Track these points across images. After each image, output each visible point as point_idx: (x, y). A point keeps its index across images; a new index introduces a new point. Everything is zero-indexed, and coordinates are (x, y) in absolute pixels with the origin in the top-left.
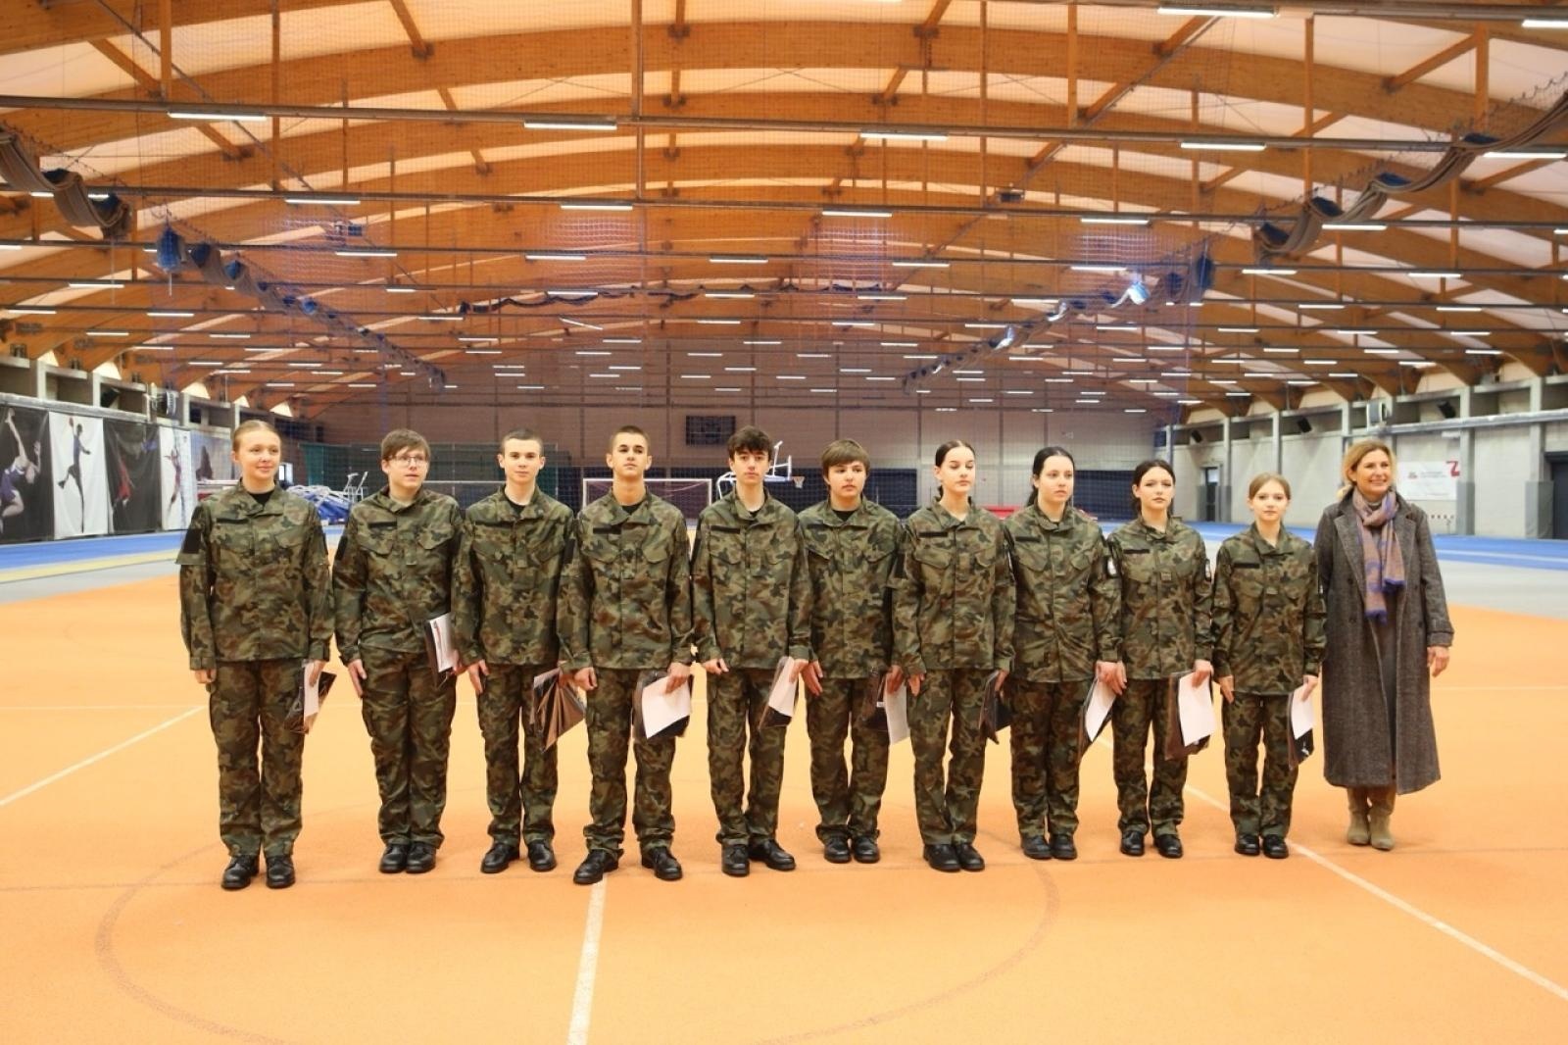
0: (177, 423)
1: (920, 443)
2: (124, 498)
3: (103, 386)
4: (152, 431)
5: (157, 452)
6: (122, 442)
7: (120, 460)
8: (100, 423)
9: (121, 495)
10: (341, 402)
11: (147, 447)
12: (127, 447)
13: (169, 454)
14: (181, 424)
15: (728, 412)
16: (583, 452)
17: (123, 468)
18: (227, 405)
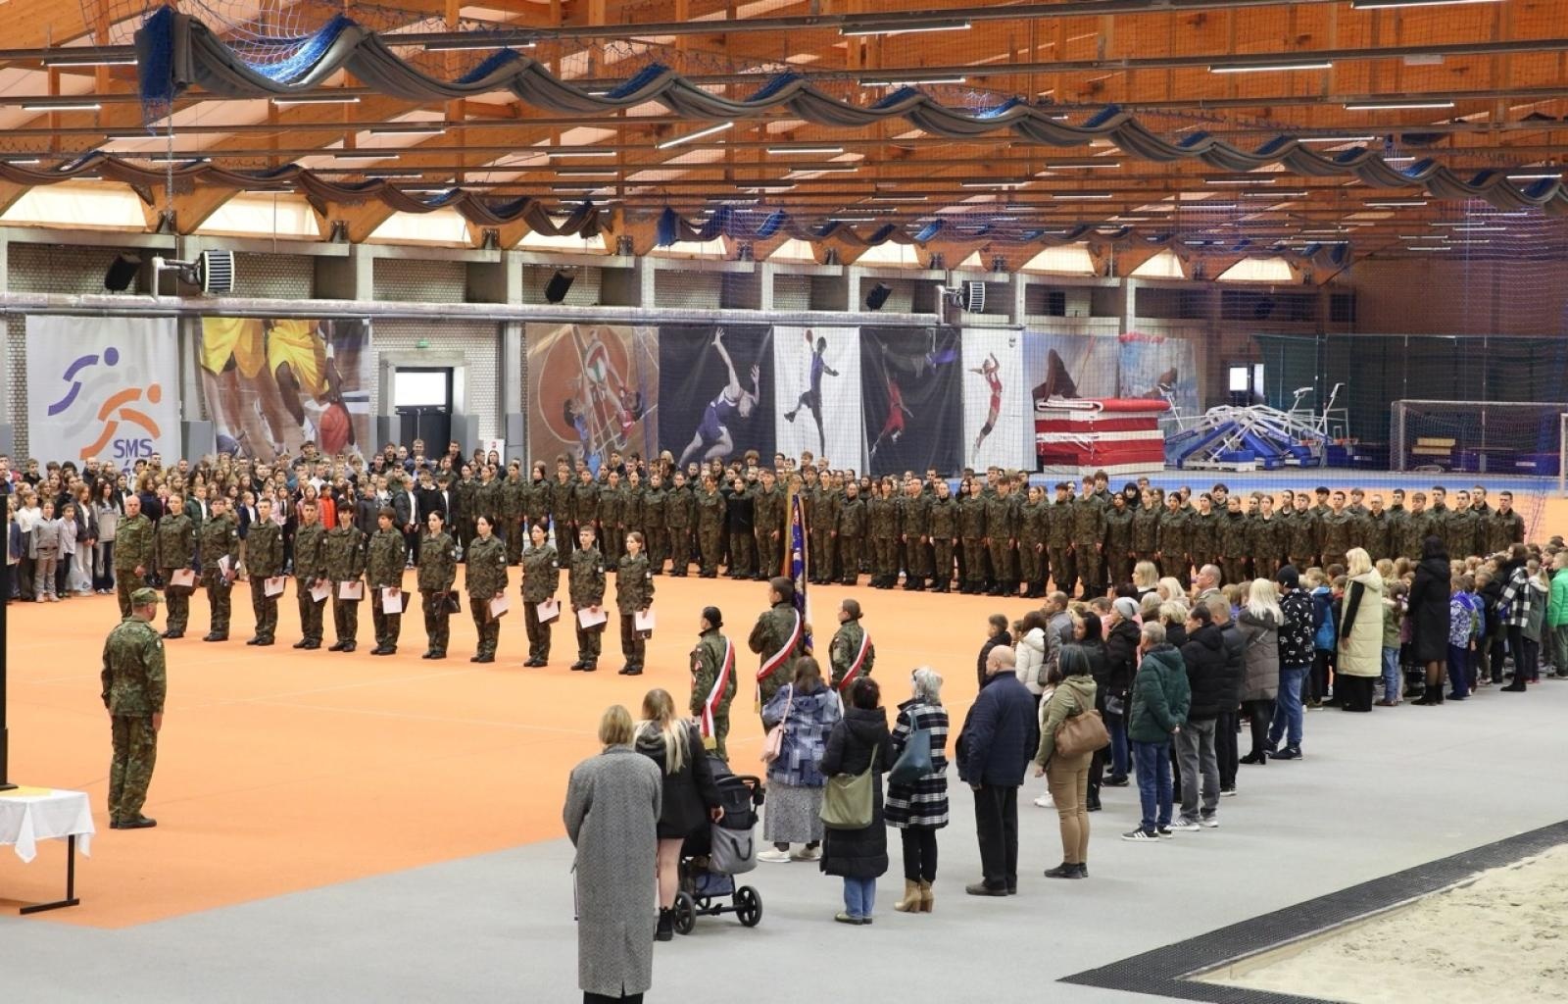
0: (1004, 320)
2: (894, 431)
4: (947, 337)
5: (956, 367)
6: (893, 356)
7: (889, 381)
8: (855, 333)
9: (889, 428)
11: (938, 361)
12: (901, 362)
13: (980, 365)
14: (1013, 319)
17: (893, 391)
18: (1115, 281)
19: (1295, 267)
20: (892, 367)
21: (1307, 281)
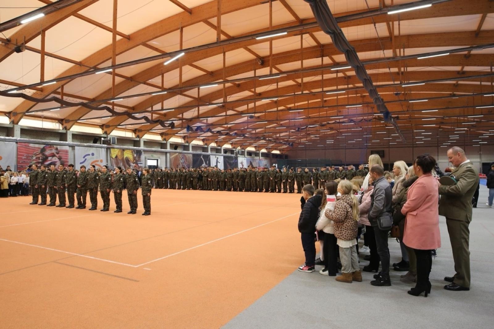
0: (244, 156)
1: (438, 156)
3: (224, 150)
4: (236, 158)
5: (237, 162)
6: (228, 160)
7: (227, 164)
8: (222, 157)
10: (290, 150)
11: (235, 161)
12: (229, 162)
13: (240, 162)
14: (245, 156)
15: (383, 149)
16: (345, 160)
17: (228, 166)
18: (258, 152)
19: (280, 152)
20: (228, 162)
21: (282, 153)
